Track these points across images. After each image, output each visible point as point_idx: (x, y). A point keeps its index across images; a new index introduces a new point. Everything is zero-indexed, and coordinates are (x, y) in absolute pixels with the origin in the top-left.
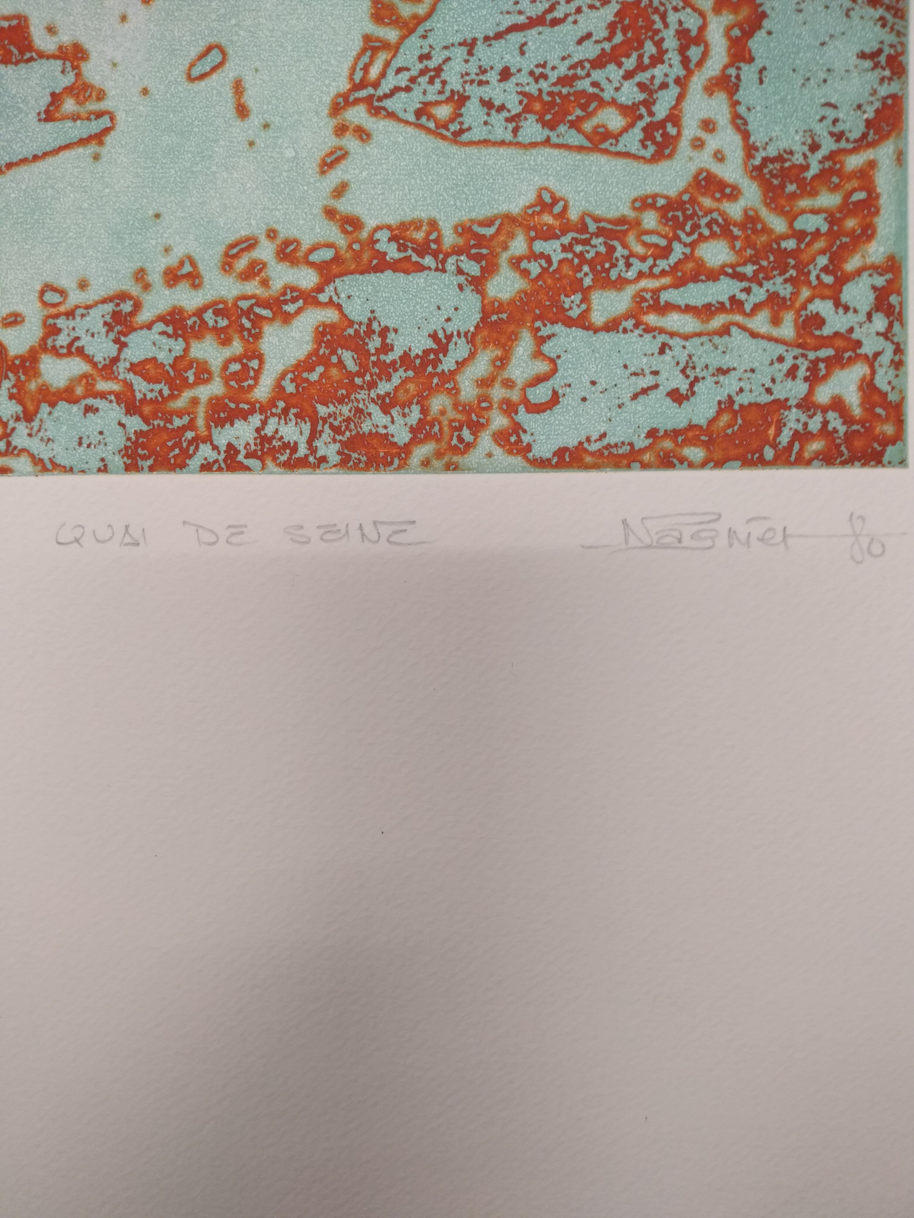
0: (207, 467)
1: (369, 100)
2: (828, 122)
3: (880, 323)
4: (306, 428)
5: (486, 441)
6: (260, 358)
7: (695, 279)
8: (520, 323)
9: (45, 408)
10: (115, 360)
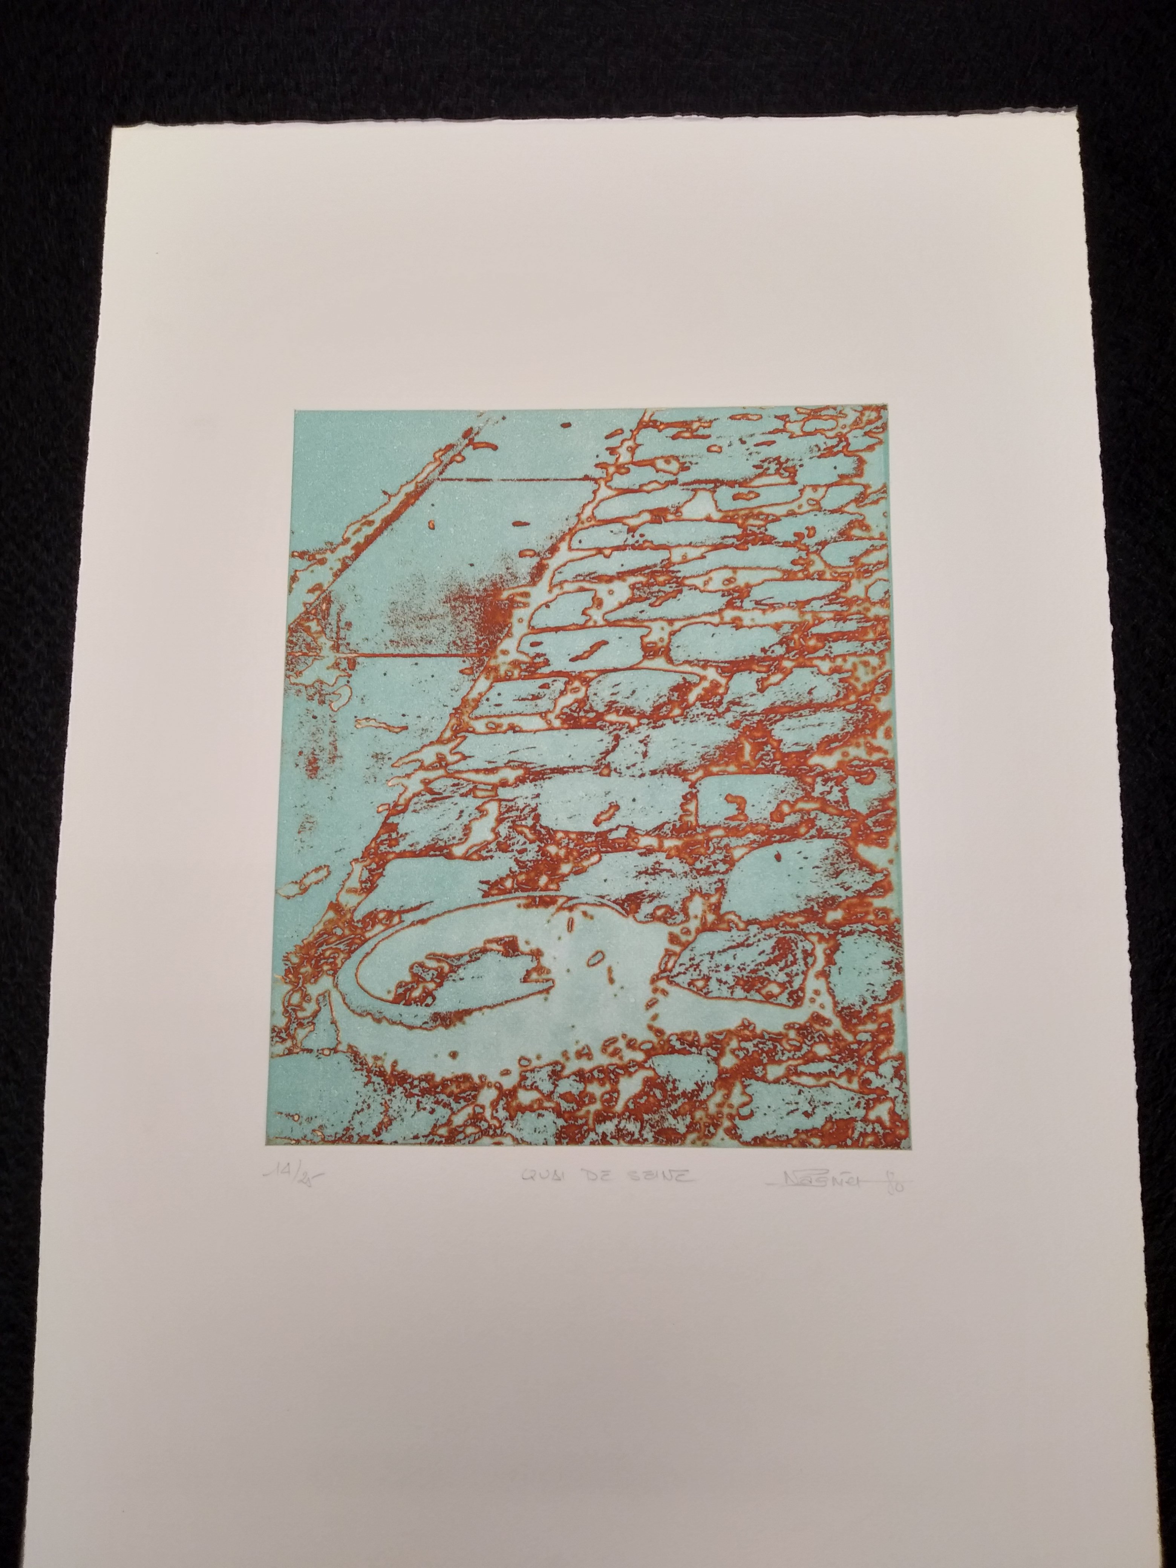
0: (593, 1143)
1: (668, 977)
2: (870, 992)
3: (896, 1083)
4: (639, 1125)
5: (721, 1133)
6: (618, 1092)
7: (813, 1061)
8: (736, 1078)
9: (519, 1114)
10: (552, 1092)
